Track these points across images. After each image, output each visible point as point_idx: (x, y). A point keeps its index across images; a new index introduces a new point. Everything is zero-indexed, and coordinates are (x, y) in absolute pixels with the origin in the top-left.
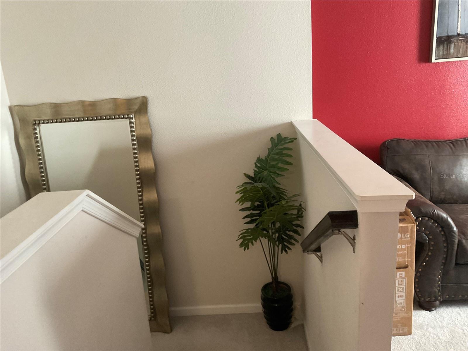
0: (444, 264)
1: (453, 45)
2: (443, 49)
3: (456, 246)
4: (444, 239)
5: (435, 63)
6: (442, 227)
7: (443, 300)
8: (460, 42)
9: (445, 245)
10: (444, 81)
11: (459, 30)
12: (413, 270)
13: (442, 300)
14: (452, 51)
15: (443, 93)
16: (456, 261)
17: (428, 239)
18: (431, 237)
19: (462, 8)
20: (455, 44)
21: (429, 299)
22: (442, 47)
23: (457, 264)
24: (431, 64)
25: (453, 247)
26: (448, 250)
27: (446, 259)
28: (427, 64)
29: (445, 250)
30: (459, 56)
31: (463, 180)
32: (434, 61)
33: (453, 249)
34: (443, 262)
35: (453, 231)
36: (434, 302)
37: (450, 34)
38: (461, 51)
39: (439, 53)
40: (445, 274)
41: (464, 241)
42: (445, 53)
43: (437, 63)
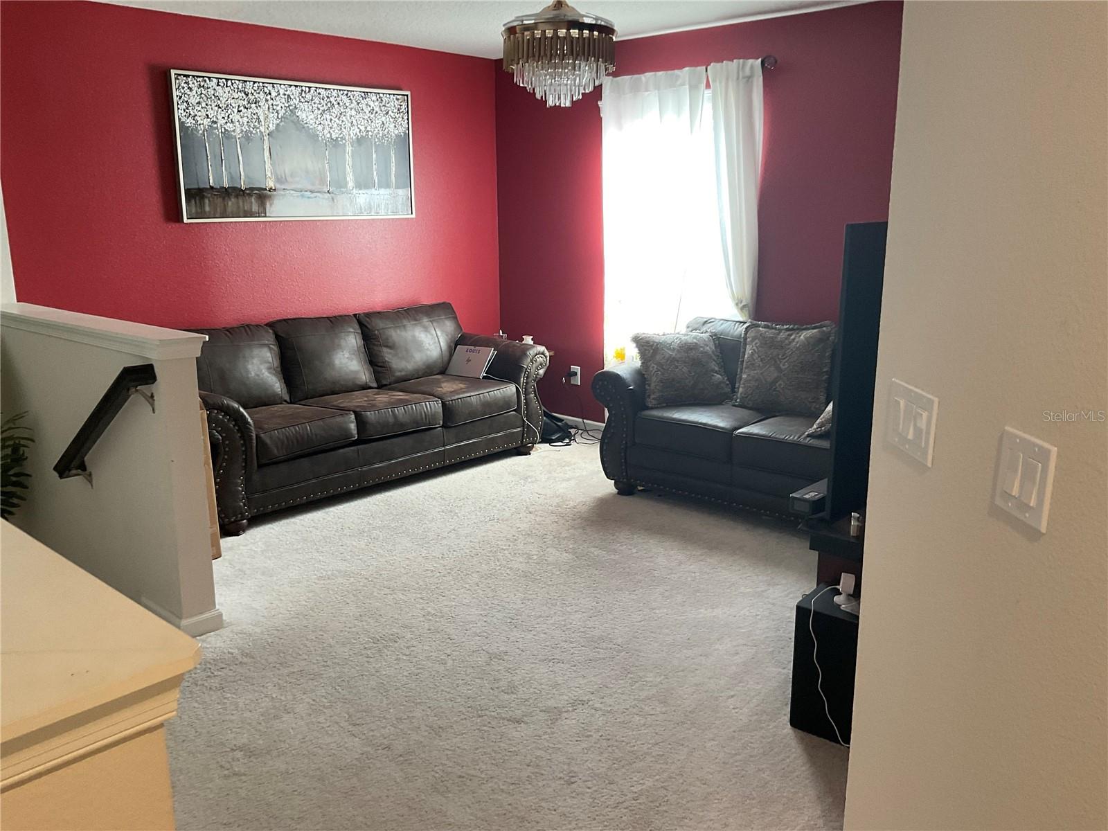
0: (245, 468)
1: (207, 201)
2: (196, 206)
3: (255, 441)
4: (239, 435)
5: (187, 224)
6: (235, 420)
7: (252, 517)
8: (216, 197)
9: (242, 442)
10: (204, 249)
11: (211, 181)
12: (210, 468)
13: (250, 516)
14: (207, 209)
15: (205, 265)
16: (258, 462)
17: (220, 437)
18: (224, 435)
19: (210, 153)
20: (209, 200)
21: (234, 518)
22: (193, 202)
23: (260, 466)
24: (182, 225)
25: (252, 443)
26: (246, 448)
27: (245, 460)
28: (177, 225)
29: (243, 449)
30: (217, 216)
31: (250, 375)
32: (185, 220)
33: (251, 448)
34: (244, 464)
35: (248, 423)
36: (240, 521)
37: (202, 186)
38: (218, 210)
39: (191, 211)
40: (248, 480)
41: (262, 435)
42: (199, 210)
43: (190, 223)
